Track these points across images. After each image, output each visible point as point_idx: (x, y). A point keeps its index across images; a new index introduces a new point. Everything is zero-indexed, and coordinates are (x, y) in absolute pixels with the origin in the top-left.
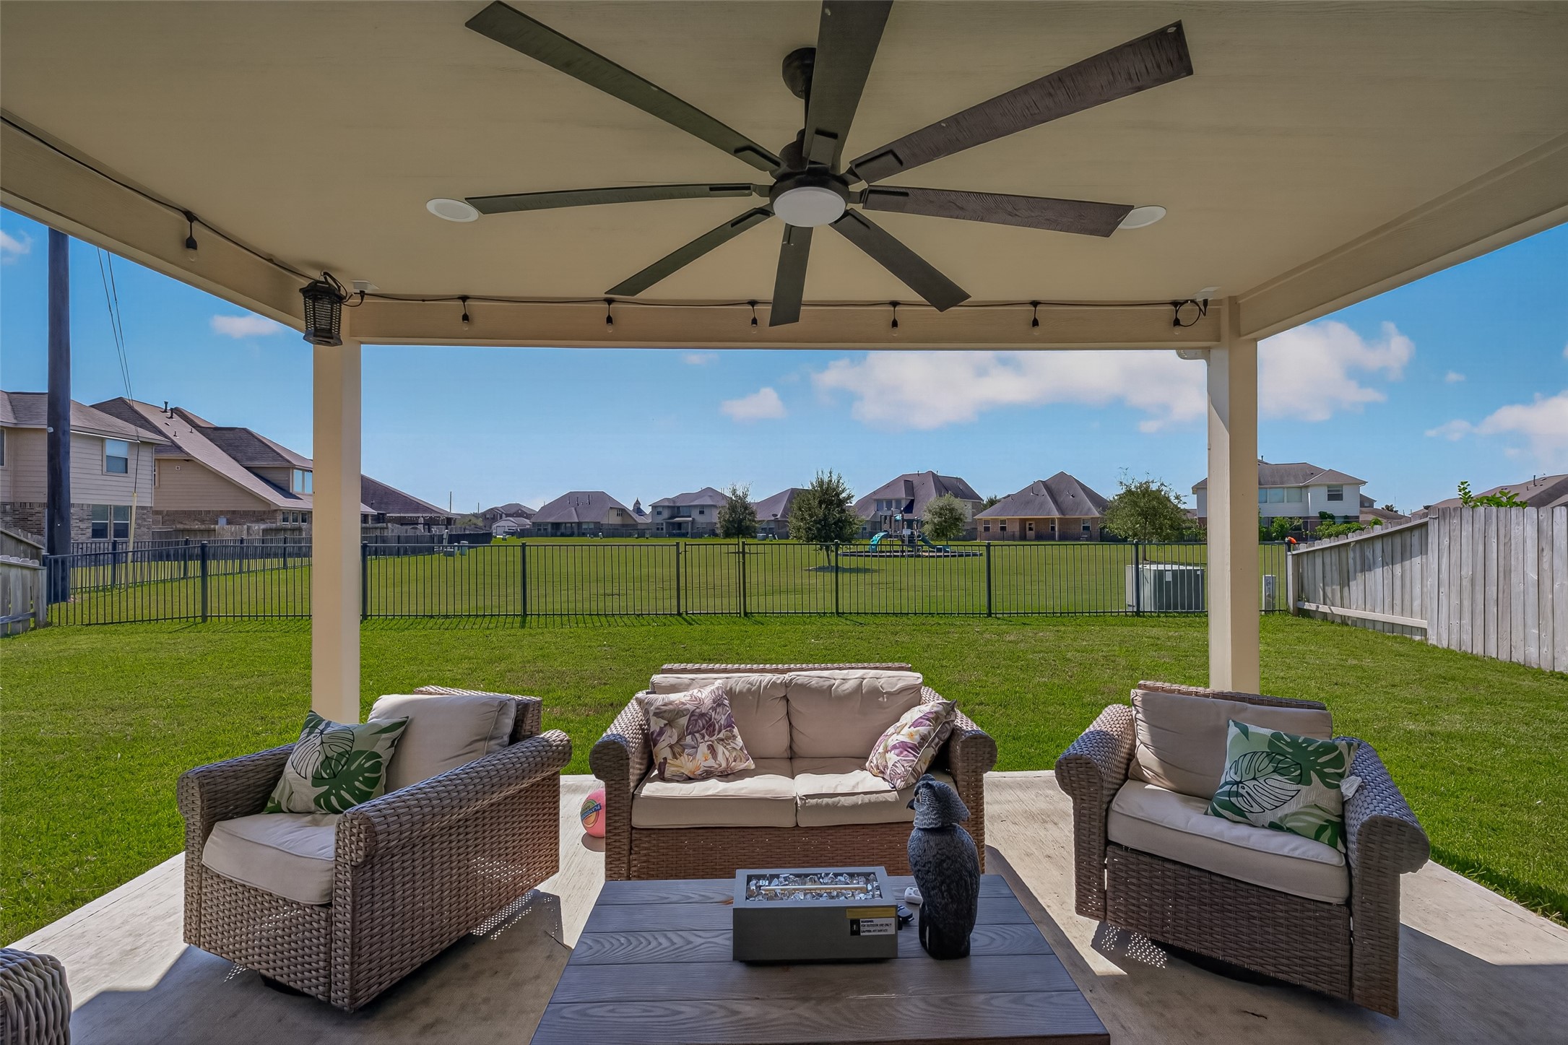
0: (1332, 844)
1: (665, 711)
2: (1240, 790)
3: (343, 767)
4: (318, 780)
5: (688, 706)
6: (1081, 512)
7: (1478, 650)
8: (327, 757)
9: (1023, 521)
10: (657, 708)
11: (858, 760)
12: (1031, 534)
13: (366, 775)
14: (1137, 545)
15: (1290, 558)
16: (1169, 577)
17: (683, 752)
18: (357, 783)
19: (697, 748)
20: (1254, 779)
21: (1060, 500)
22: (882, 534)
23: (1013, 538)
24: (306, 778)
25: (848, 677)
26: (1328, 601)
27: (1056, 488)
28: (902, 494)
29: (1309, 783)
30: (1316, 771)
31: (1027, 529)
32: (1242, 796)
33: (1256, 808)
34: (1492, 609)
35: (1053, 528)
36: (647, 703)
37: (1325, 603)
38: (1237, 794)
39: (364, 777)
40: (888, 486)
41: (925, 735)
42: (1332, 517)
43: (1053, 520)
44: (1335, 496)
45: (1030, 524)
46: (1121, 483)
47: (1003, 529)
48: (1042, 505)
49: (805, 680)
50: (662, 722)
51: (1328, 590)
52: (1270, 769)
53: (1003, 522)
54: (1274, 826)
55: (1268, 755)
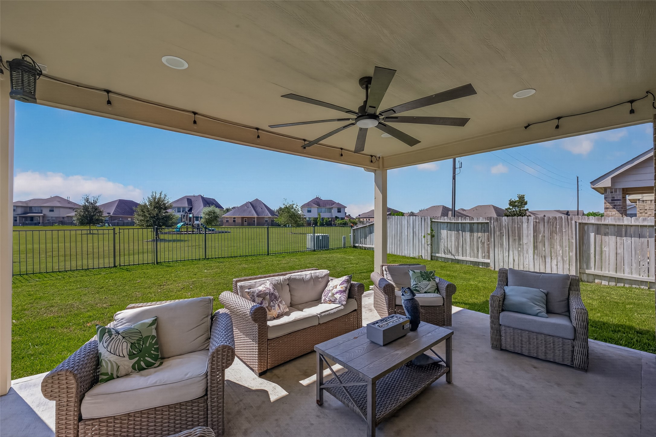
0: (437, 293)
1: (261, 295)
2: (418, 286)
3: (142, 346)
4: (131, 356)
5: (267, 291)
6: (265, 214)
7: (396, 254)
8: (132, 343)
9: (243, 218)
10: (257, 294)
11: (318, 301)
12: (246, 223)
13: (155, 346)
14: (314, 227)
15: (352, 230)
16: (321, 238)
17: (272, 308)
18: (152, 352)
19: (275, 306)
20: (420, 282)
21: (257, 210)
22: (182, 223)
23: (238, 225)
24: (124, 357)
25: (307, 274)
26: (361, 243)
27: (255, 205)
28: (186, 205)
29: (431, 281)
30: (431, 278)
31: (244, 221)
32: (418, 287)
33: (422, 289)
34: (398, 243)
35: (254, 221)
36: (252, 293)
37: (360, 244)
38: (417, 287)
39: (154, 348)
40: (178, 201)
41: (346, 287)
42: (338, 218)
43: (254, 218)
44: (339, 211)
45: (245, 219)
46: (284, 204)
47: (234, 221)
48: (250, 212)
49: (295, 277)
50: (261, 299)
51: (362, 240)
52: (422, 279)
53: (234, 218)
54: (425, 292)
55: (421, 276)
